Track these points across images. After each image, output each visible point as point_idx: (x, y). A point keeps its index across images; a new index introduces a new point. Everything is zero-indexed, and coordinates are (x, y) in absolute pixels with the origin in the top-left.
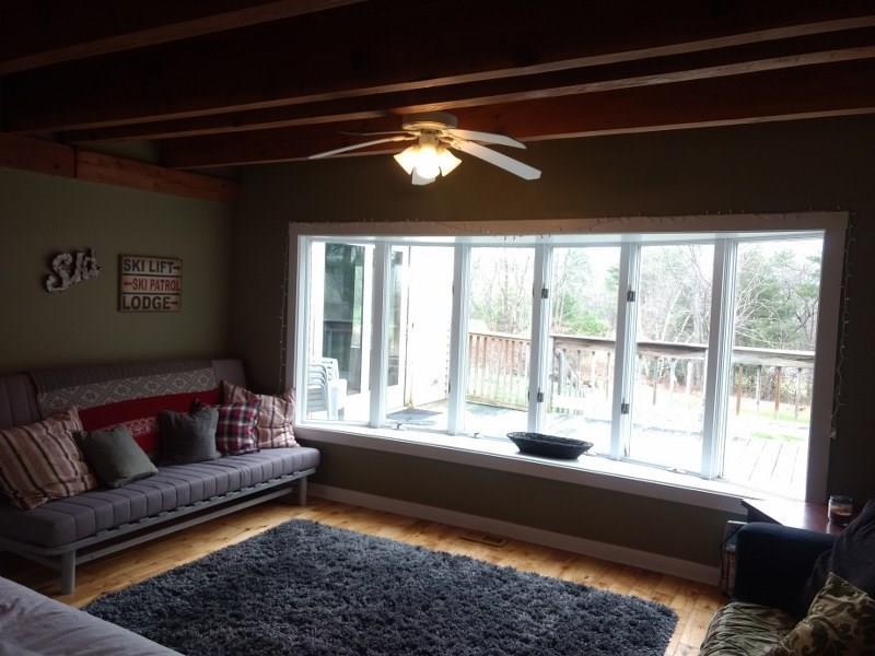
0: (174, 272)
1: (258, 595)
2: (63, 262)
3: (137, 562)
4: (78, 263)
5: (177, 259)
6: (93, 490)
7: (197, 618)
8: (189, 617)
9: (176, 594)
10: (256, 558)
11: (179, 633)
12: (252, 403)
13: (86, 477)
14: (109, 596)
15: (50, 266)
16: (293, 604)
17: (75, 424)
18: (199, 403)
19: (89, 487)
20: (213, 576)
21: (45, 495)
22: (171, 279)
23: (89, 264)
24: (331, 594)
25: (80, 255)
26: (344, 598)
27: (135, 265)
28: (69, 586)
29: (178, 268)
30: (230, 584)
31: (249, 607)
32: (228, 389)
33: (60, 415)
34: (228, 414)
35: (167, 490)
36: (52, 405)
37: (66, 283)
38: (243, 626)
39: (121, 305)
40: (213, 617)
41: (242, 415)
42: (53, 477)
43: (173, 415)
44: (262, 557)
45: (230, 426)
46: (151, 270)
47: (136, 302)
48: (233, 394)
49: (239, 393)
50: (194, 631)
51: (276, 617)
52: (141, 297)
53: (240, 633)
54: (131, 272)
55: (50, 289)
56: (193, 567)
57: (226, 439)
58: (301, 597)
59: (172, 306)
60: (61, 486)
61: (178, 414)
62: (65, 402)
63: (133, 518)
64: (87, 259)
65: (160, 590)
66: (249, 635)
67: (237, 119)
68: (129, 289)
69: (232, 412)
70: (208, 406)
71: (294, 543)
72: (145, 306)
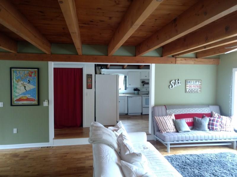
0: (199, 83)
1: (208, 166)
2: (173, 82)
3: (184, 150)
4: (176, 82)
5: (200, 80)
6: (175, 132)
7: (190, 165)
8: (189, 165)
9: (188, 159)
10: (212, 158)
11: (185, 167)
12: (219, 118)
13: (174, 129)
14: (175, 155)
15: (170, 83)
16: (216, 171)
17: (173, 117)
18: (204, 116)
19: (175, 131)
20: (199, 158)
21: (166, 131)
22: (198, 85)
23: (179, 82)
24: (228, 172)
25: (176, 81)
26: (231, 174)
27: (189, 82)
28: (168, 151)
29: (201, 82)
30: (202, 161)
31: (204, 168)
32: (213, 113)
33: (170, 115)
34: (212, 120)
35: (191, 136)
36: (169, 113)
37: (173, 87)
38: (200, 171)
39: (186, 91)
40: (194, 166)
41: (216, 121)
42: (167, 127)
43: (197, 118)
44: (214, 158)
45: (212, 123)
46: (193, 83)
47: (189, 91)
48: (214, 115)
49: (216, 115)
50: (188, 168)
51: (210, 172)
52: (191, 89)
53: (199, 172)
54: (188, 84)
55: (170, 88)
56: (195, 155)
57: (211, 126)
58: (219, 170)
59: (199, 92)
60: (169, 130)
61: (198, 118)
62: (172, 112)
63: (182, 140)
64: (178, 81)
65: (185, 157)
66: (201, 173)
67: (205, 47)
68: (188, 88)
69: (213, 120)
70: (207, 117)
71: (225, 157)
72: (191, 91)
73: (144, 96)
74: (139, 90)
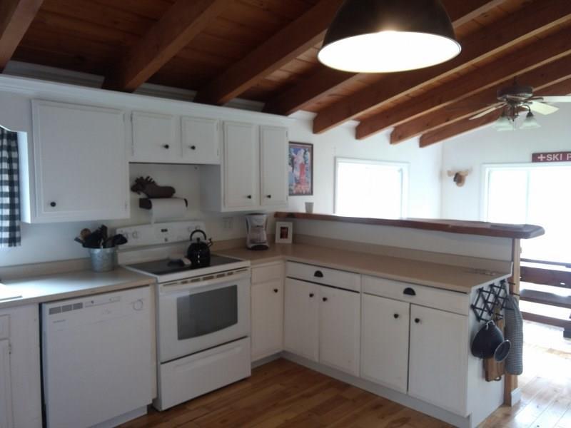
73: (167, 284)
74: (121, 240)
